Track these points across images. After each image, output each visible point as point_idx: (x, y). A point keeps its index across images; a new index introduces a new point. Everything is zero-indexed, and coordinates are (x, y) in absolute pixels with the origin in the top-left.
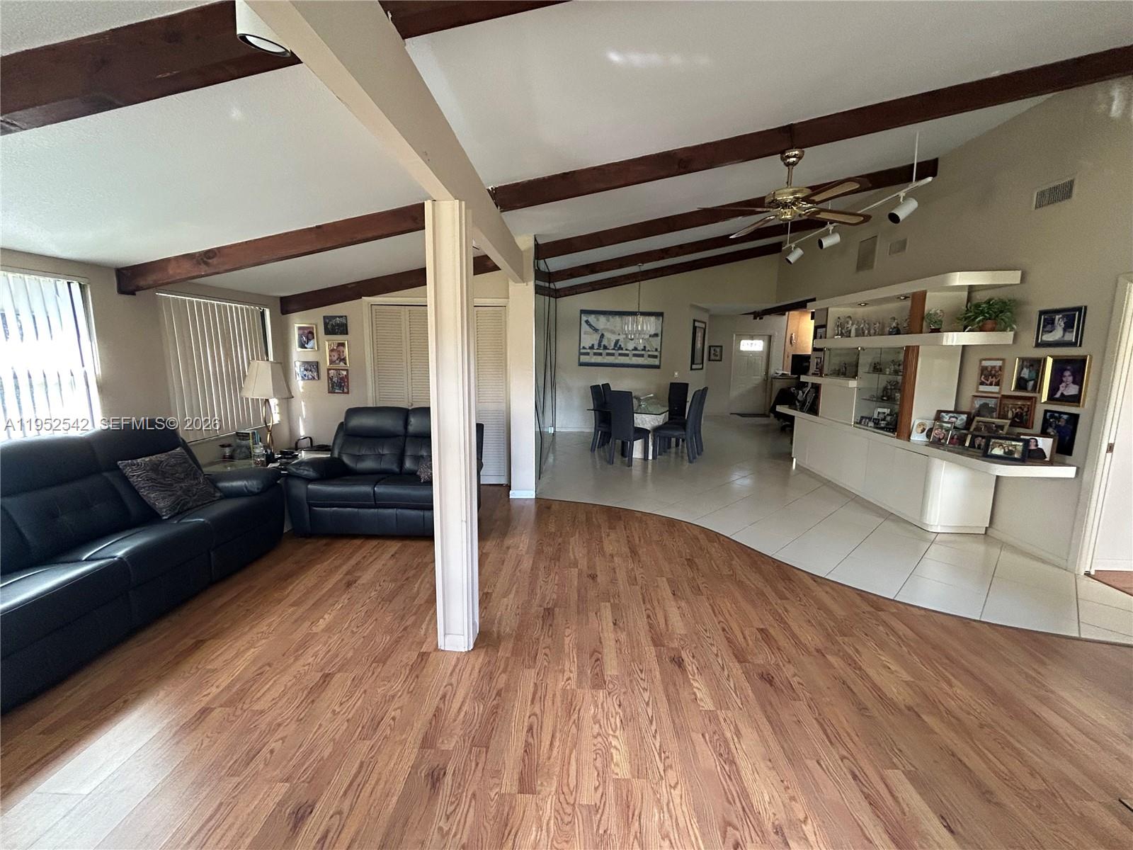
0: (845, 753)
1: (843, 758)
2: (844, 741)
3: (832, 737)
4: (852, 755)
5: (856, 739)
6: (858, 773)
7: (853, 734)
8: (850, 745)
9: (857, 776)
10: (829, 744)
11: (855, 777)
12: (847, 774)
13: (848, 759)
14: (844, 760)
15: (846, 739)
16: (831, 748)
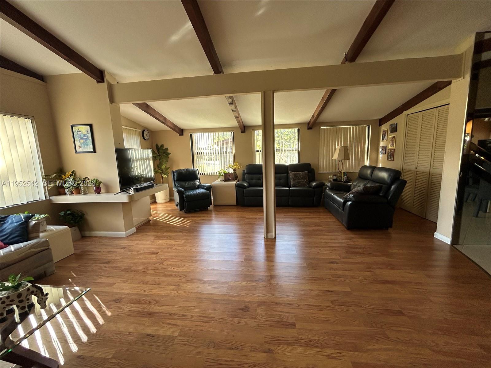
0: (193, 318)
1: (192, 317)
2: (200, 322)
3: (203, 318)
4: (192, 321)
5: (199, 328)
6: (184, 317)
7: (201, 328)
8: (197, 323)
9: (183, 316)
10: (200, 315)
11: (183, 315)
12: (186, 313)
13: (191, 318)
14: (191, 316)
15: (199, 323)
16: (199, 315)
